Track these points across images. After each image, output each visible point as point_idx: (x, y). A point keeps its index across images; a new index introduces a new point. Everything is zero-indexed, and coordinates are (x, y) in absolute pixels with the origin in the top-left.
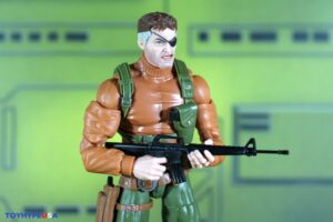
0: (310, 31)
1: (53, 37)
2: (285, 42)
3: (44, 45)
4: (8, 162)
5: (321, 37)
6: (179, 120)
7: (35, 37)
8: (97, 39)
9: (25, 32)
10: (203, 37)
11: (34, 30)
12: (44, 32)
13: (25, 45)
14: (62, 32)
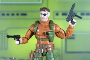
1: (18, 14)
3: (15, 17)
4: (6, 48)
6: (48, 35)
7: (13, 15)
8: (29, 15)
9: (10, 13)
11: (13, 13)
12: (15, 13)
13: (10, 17)
14: (20, 13)
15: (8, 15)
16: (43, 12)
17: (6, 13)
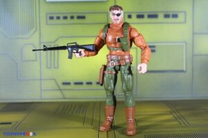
0: (171, 14)
1: (72, 18)
2: (161, 18)
3: (69, 20)
4: (56, 66)
5: (175, 16)
6: (120, 41)
7: (65, 18)
8: (89, 18)
9: (61, 16)
10: (130, 17)
11: (65, 15)
12: (69, 16)
13: (62, 21)
14: (75, 16)
15: (58, 18)
16: (116, 12)
17: (55, 16)
